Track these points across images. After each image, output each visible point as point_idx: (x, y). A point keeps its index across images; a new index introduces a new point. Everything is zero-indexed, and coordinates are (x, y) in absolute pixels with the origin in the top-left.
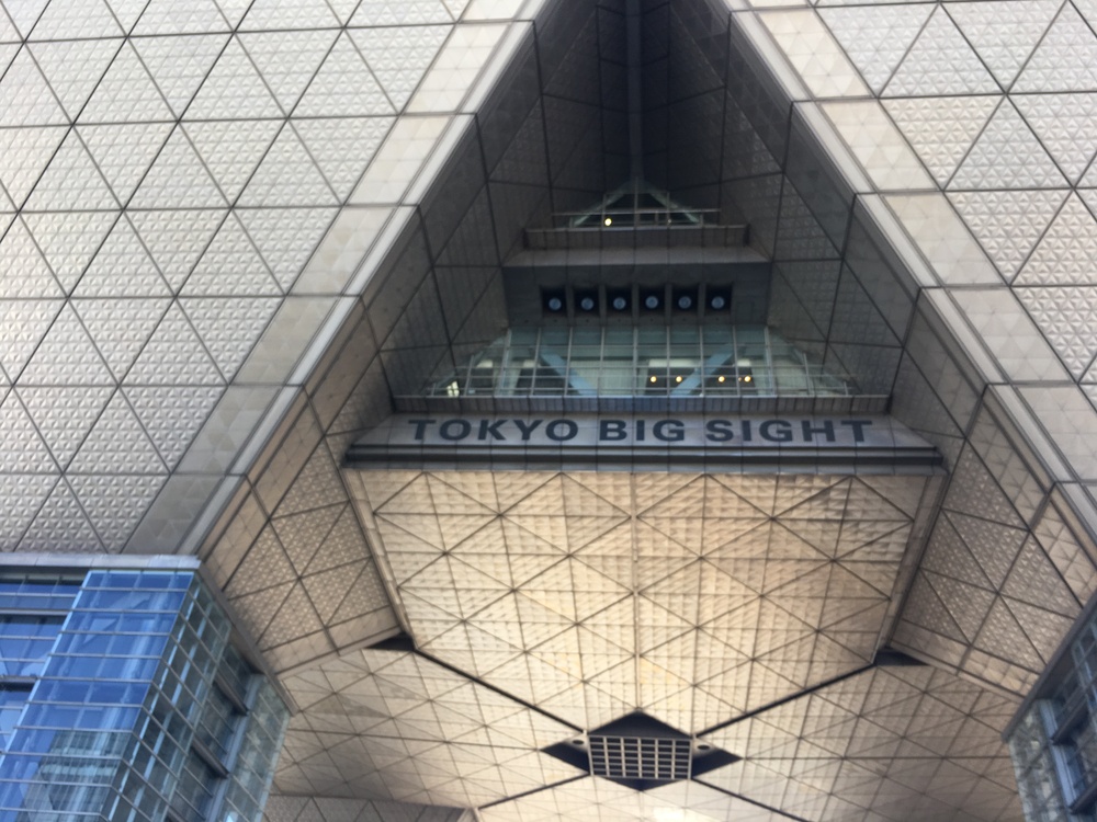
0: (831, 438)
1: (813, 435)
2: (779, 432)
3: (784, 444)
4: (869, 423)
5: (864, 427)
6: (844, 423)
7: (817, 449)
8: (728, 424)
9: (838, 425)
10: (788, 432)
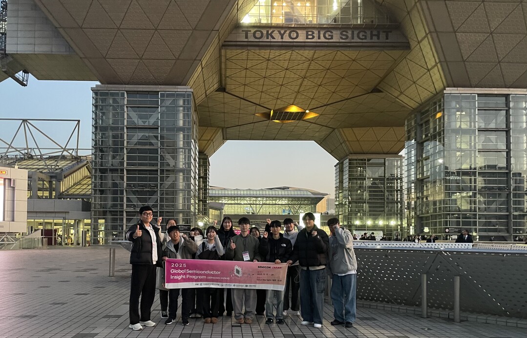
0: (378, 38)
1: (374, 37)
2: (363, 36)
3: (364, 41)
4: (391, 32)
5: (389, 34)
6: (384, 32)
7: (374, 42)
8: (347, 32)
9: (381, 33)
10: (365, 36)
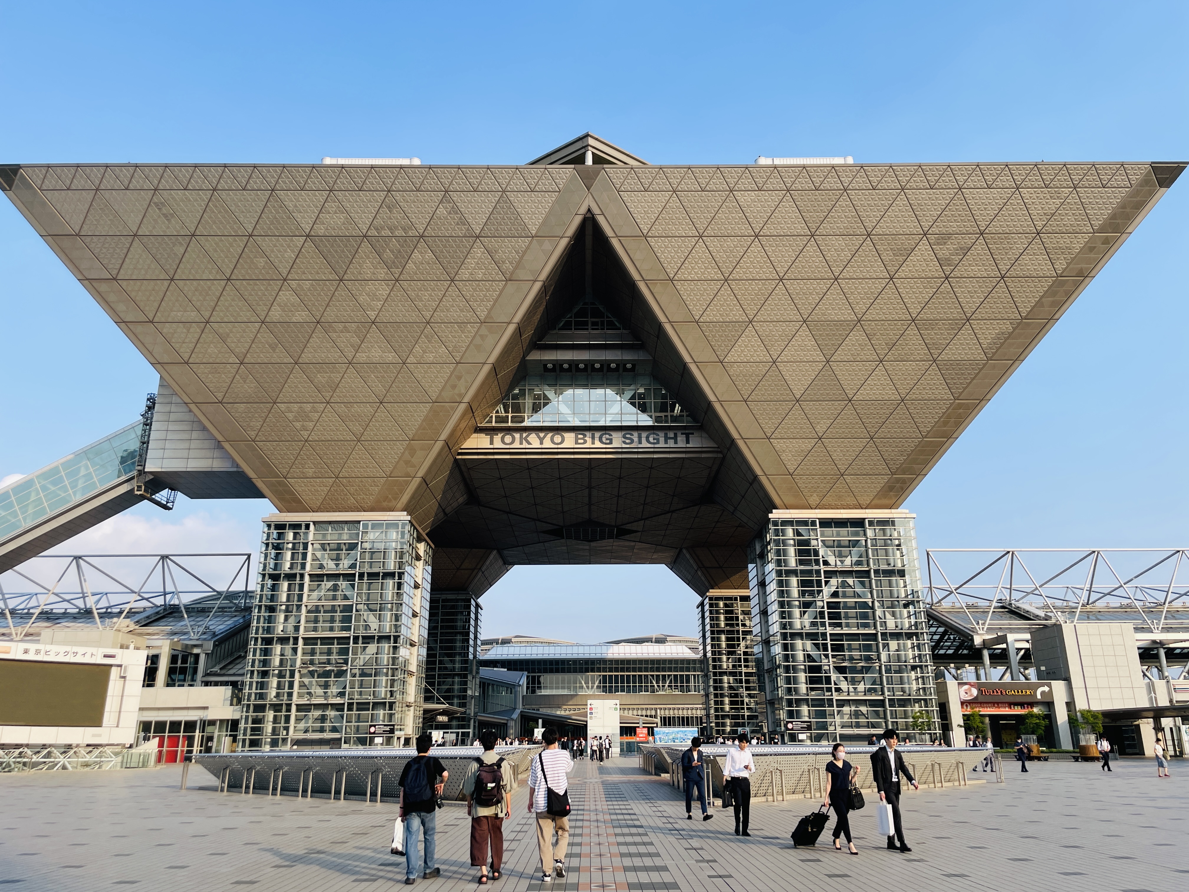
0: (676, 443)
4: (693, 434)
5: (690, 436)
6: (682, 434)
8: (632, 435)
9: (679, 434)
10: (658, 440)
